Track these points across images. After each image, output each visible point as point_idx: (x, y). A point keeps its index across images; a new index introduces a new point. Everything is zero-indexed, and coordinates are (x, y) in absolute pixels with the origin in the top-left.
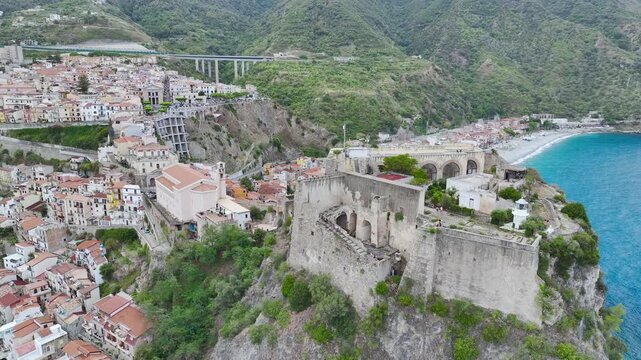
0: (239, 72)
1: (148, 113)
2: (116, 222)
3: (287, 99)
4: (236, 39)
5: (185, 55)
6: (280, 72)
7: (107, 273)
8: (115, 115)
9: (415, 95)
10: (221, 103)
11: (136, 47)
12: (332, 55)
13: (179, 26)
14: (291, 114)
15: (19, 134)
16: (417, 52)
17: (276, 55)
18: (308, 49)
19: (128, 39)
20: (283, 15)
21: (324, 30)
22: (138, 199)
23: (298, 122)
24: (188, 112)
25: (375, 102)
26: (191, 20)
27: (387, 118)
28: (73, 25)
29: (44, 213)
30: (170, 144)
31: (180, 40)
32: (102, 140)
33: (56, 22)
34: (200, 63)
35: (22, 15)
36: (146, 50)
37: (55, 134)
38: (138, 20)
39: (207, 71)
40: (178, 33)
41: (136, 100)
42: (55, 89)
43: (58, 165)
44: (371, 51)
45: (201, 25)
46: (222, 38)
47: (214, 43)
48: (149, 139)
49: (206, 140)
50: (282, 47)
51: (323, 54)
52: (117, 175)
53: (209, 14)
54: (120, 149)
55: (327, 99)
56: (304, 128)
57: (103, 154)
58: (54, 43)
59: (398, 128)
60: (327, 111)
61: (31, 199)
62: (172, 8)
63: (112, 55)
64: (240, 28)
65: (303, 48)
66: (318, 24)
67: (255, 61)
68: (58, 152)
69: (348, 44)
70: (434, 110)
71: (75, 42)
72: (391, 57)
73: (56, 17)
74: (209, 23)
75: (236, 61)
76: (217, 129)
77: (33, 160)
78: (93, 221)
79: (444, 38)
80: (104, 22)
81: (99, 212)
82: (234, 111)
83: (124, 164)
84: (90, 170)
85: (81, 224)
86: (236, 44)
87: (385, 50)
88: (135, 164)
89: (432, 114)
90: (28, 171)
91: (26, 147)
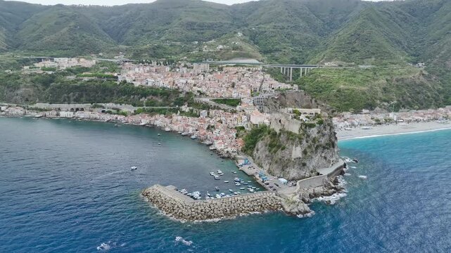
0: (303, 73)
1: (252, 96)
2: (240, 125)
3: (321, 89)
4: (308, 52)
5: (276, 65)
6: (323, 75)
7: (237, 135)
8: (242, 96)
9: (399, 89)
10: (279, 92)
11: (254, 61)
12: (358, 64)
13: (277, 47)
14: (312, 98)
15: (215, 101)
16: (423, 60)
17: (326, 64)
18: (345, 61)
19: (251, 57)
20: (337, 38)
21: (358, 49)
22: (246, 119)
23: (316, 101)
24: (265, 95)
25: (365, 93)
26: (285, 42)
27: (370, 102)
28: (228, 50)
29: (222, 123)
30: (258, 106)
31: (277, 54)
32: (238, 104)
33: (221, 49)
34: (283, 68)
35: (207, 44)
36: (257, 62)
37: (225, 101)
38: (257, 43)
39: (286, 73)
40: (277, 50)
41: (249, 91)
42: (224, 85)
43: (225, 110)
44: (384, 61)
45: (290, 44)
46: (301, 52)
47: (296, 55)
48: (251, 104)
49: (270, 106)
50: (330, 59)
51: (353, 63)
52: (241, 113)
53: (296, 37)
54: (242, 107)
55: (339, 91)
56: (318, 104)
57: (238, 108)
58: (219, 60)
59: (375, 107)
60: (337, 97)
61: (218, 119)
62: (275, 36)
63: (242, 66)
64: (312, 45)
65: (342, 60)
66: (355, 45)
67: (312, 68)
68: (225, 106)
69: (370, 58)
70: (409, 99)
71: (228, 59)
72: (397, 65)
73: (221, 47)
74: (294, 43)
75: (301, 68)
76: (275, 102)
77: (219, 108)
78: (234, 125)
79: (443, 52)
80: (241, 49)
81: (236, 123)
82: (285, 96)
83: (243, 111)
84: (234, 112)
85: (231, 125)
86: (307, 55)
87: (395, 61)
88: (246, 111)
89: (408, 101)
90: (218, 111)
91: (217, 105)
